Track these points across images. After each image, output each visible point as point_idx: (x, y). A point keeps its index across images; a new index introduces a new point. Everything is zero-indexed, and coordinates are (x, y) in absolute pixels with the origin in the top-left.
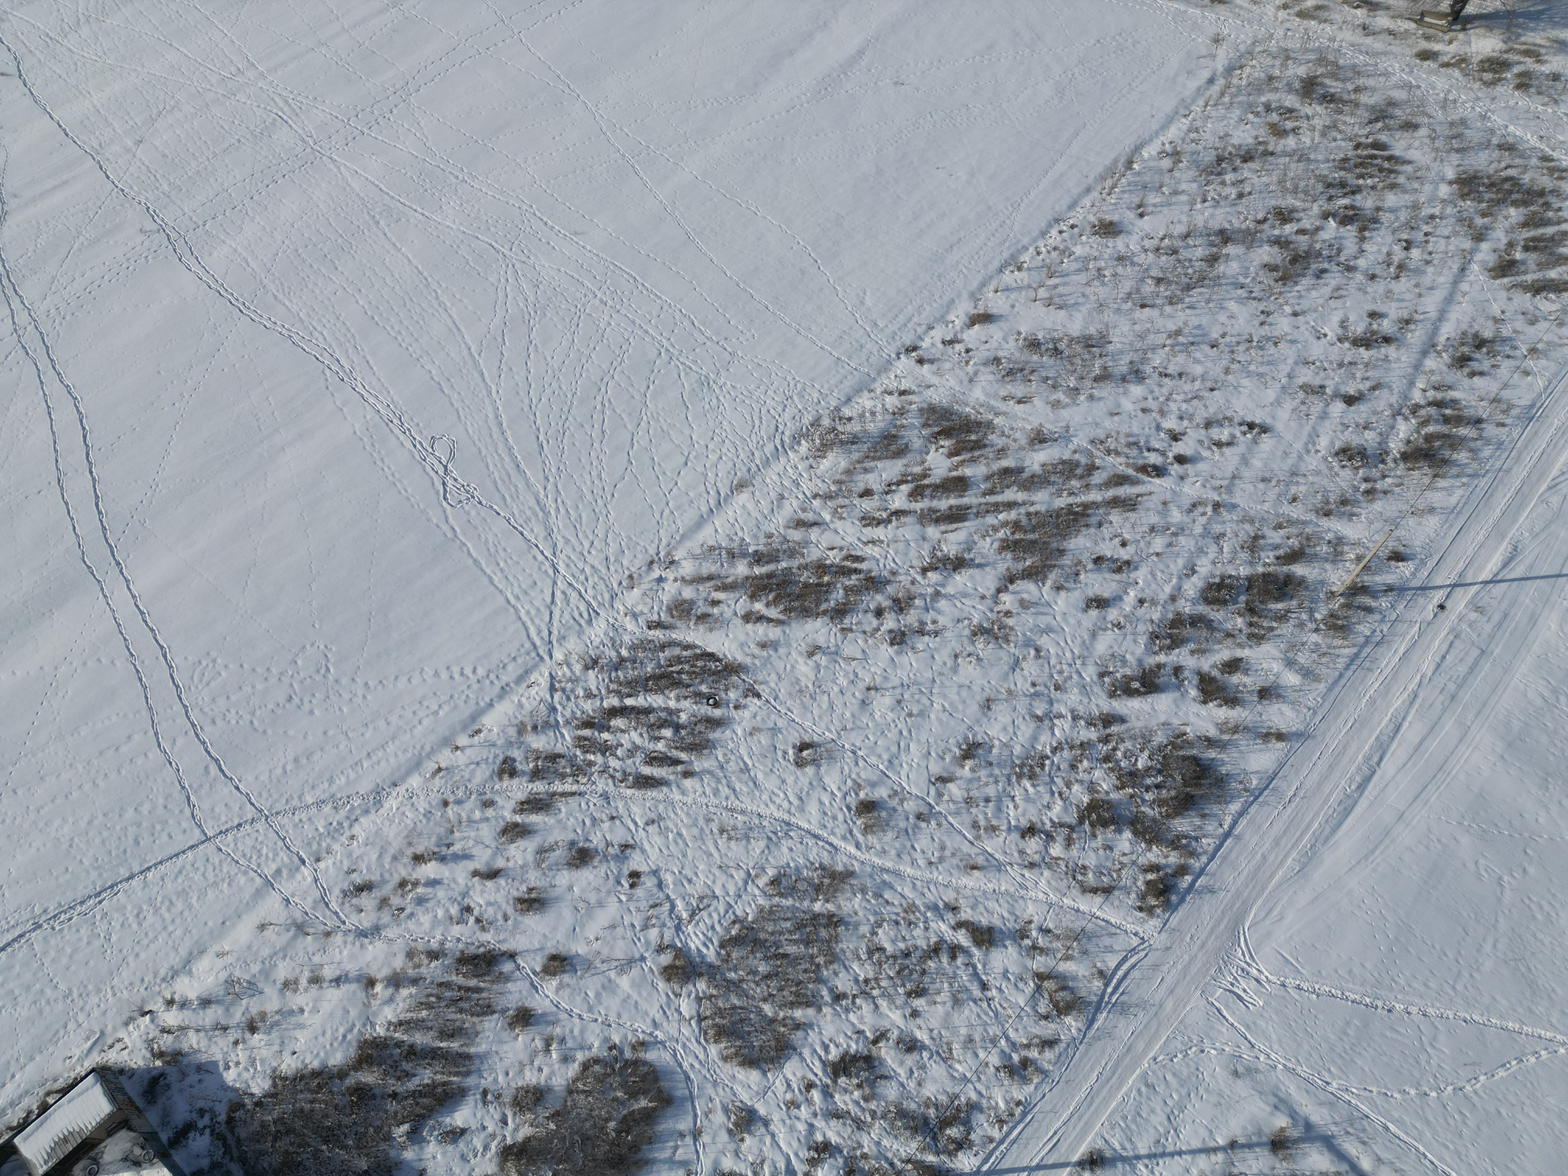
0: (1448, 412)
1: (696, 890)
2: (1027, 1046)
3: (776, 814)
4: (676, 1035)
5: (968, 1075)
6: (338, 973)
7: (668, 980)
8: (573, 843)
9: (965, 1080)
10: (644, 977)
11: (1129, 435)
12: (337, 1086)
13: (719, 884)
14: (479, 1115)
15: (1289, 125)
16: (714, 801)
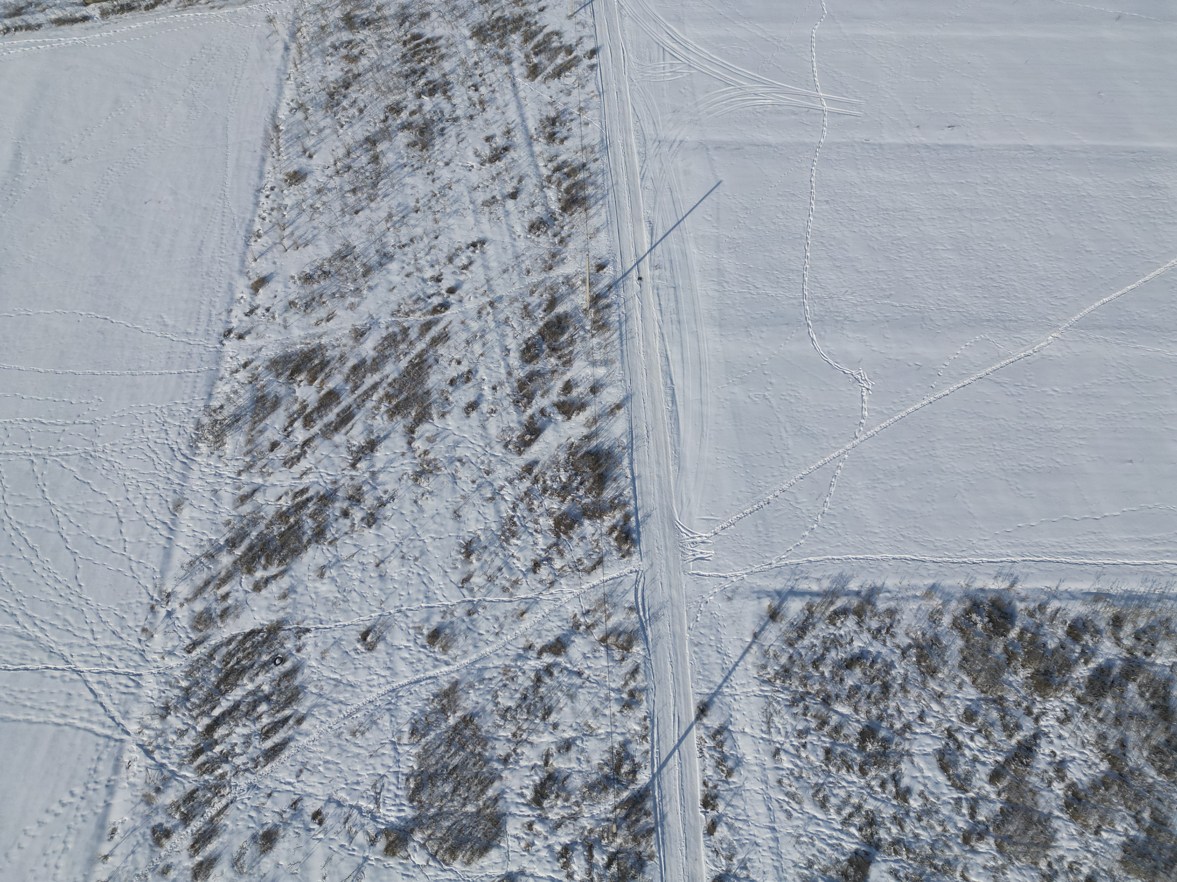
0: (566, 170)
1: (366, 784)
2: (626, 684)
3: (381, 692)
5: (609, 730)
7: (394, 854)
8: (254, 837)
9: (609, 734)
10: (377, 869)
11: (411, 296)
13: (378, 766)
15: (356, 51)
16: (332, 721)
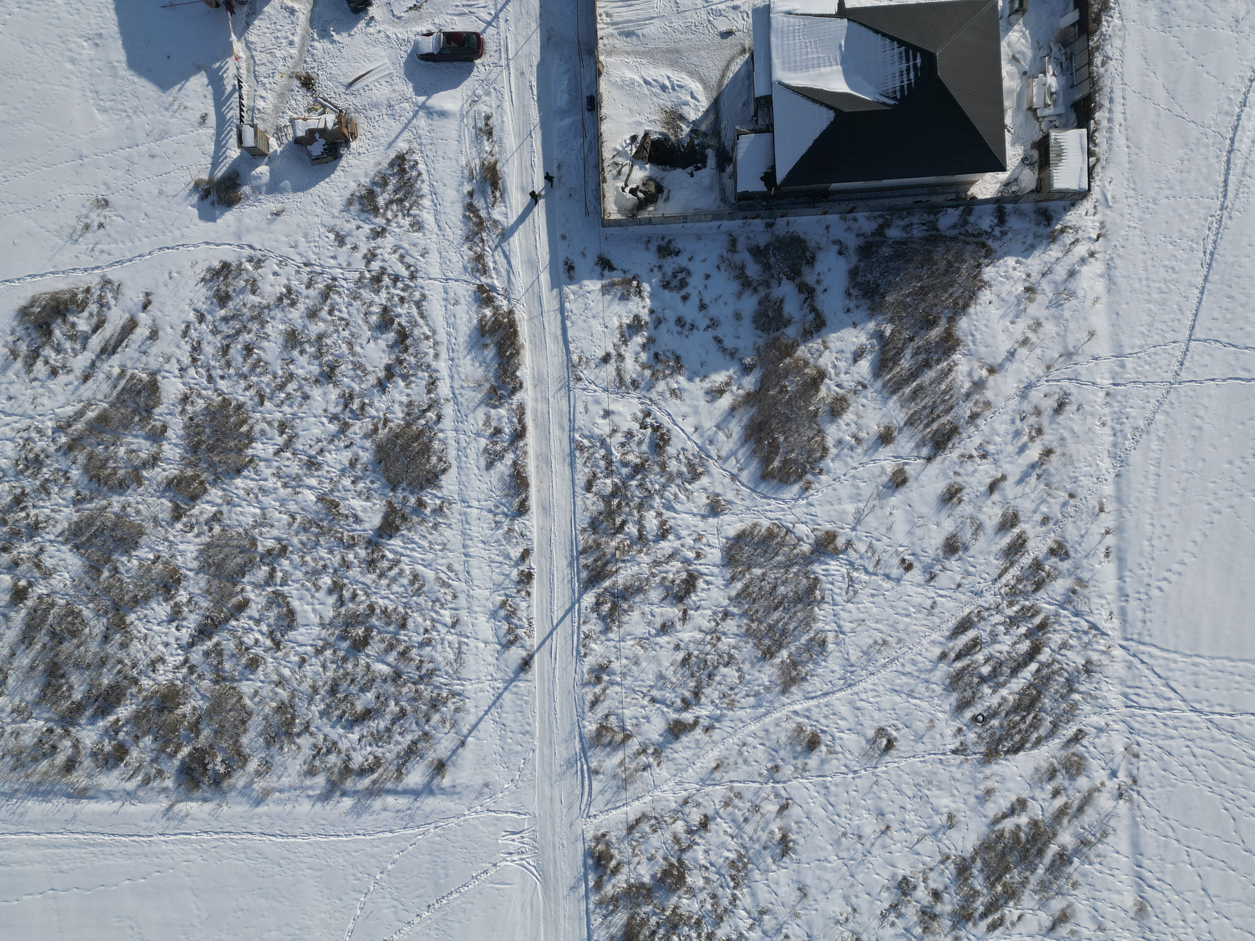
1: (864, 595)
2: (604, 690)
3: (863, 684)
4: (793, 511)
5: (622, 644)
6: (1017, 357)
7: (827, 533)
8: (966, 549)
9: (622, 640)
10: (842, 521)
12: (948, 313)
13: (854, 611)
14: (856, 375)
16: (909, 656)
